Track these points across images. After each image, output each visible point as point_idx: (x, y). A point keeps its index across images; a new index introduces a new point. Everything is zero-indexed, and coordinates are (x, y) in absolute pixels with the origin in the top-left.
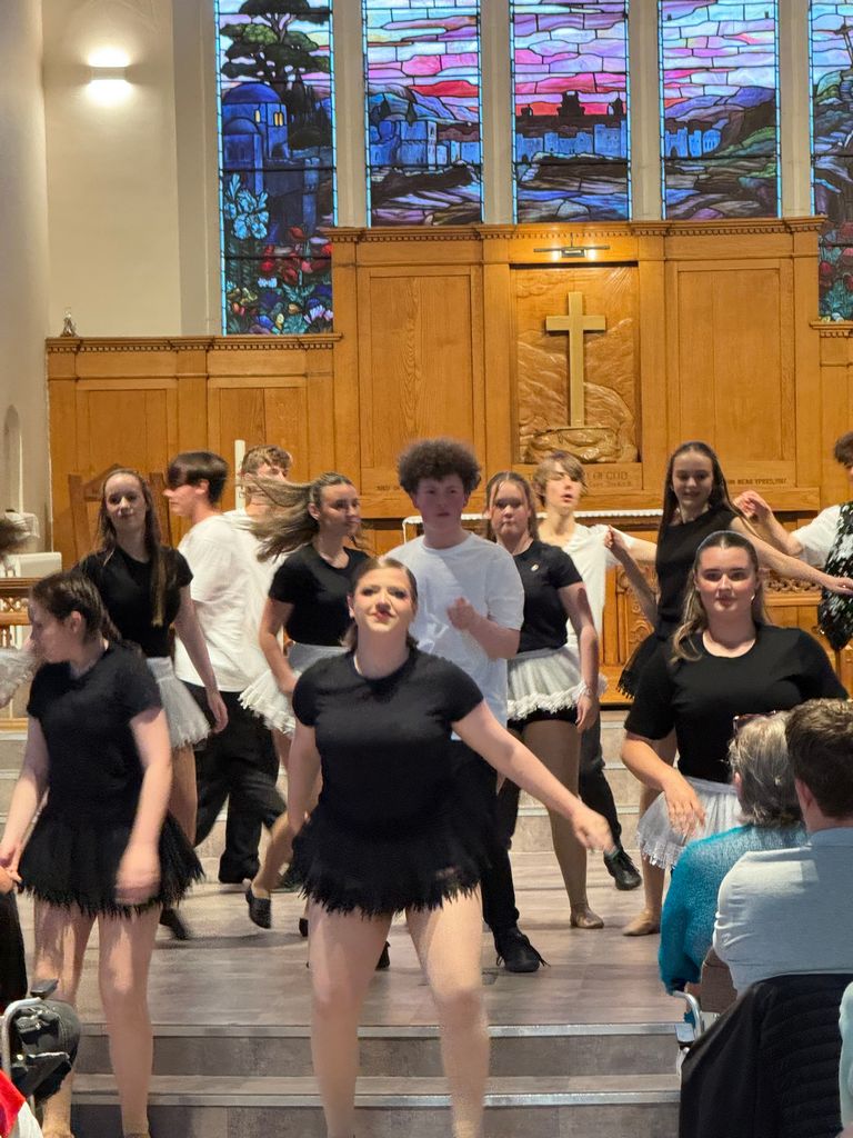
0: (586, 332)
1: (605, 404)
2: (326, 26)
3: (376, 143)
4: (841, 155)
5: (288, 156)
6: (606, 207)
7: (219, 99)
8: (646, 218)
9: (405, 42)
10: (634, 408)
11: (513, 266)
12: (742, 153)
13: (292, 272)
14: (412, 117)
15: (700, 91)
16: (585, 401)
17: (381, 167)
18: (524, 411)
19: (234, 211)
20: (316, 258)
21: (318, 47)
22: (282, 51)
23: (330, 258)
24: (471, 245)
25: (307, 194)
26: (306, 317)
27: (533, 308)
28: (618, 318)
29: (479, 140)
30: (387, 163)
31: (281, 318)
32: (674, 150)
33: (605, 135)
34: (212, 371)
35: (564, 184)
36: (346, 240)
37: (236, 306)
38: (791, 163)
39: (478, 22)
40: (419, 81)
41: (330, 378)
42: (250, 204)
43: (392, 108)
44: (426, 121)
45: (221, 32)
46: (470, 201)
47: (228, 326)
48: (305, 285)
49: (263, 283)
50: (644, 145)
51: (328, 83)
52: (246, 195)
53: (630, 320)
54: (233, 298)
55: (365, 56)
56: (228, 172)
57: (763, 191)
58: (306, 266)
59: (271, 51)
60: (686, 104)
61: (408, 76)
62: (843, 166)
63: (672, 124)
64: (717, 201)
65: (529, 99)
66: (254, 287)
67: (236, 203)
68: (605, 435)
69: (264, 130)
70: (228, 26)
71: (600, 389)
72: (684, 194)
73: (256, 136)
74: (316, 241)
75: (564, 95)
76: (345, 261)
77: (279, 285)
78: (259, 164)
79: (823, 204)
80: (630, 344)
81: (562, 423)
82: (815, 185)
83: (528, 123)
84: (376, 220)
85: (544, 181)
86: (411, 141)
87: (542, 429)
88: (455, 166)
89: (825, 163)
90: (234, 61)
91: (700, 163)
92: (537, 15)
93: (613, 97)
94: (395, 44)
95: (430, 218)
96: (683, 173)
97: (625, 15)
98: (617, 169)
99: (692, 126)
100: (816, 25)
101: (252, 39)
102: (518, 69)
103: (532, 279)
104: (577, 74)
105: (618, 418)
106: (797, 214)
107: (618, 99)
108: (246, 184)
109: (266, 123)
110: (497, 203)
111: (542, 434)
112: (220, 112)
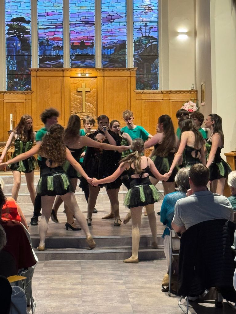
0: (86, 92)
1: (90, 107)
2: (29, 25)
3: (40, 50)
4: (140, 55)
5: (21, 52)
6: (90, 65)
7: (6, 40)
8: (99, 68)
9: (47, 28)
10: (96, 108)
11: (71, 77)
12: (119, 54)
13: (22, 78)
14: (48, 45)
15: (110, 41)
16: (86, 107)
17: (41, 55)
18: (72, 108)
19: (9, 64)
20: (27, 75)
21: (28, 29)
22: (20, 30)
23: (31, 75)
24: (62, 72)
25: (25, 61)
26: (25, 88)
27: (75, 86)
28: (93, 89)
29: (63, 50)
30: (43, 54)
31: (19, 88)
32: (104, 53)
33: (90, 49)
34: (5, 99)
35: (81, 60)
36: (34, 71)
37: (9, 85)
38: (129, 56)
39: (63, 25)
40: (49, 37)
41: (31, 100)
42: (13, 63)
43: (44, 43)
44: (51, 46)
45: (7, 25)
46: (61, 63)
47: (7, 89)
48: (25, 81)
49: (15, 80)
50: (98, 52)
51: (30, 37)
52: (12, 61)
53: (95, 89)
54: (8, 83)
55: (38, 31)
56: (8, 56)
57: (123, 62)
58: (25, 76)
59: (17, 30)
60: (107, 43)
61: (47, 36)
62: (140, 57)
63: (104, 48)
64: (113, 64)
65: (73, 42)
66: (13, 81)
67: (10, 62)
68: (90, 113)
69: (16, 47)
70: (8, 24)
71: (89, 104)
72: (106, 63)
73: (14, 48)
74: (27, 71)
75: (81, 41)
76: (33, 75)
77: (19, 80)
78: (15, 54)
79: (136, 65)
80: (95, 94)
81: (80, 111)
82: (134, 61)
83: (73, 47)
84: (40, 67)
85: (77, 59)
86: (48, 50)
87: (76, 112)
88: (58, 56)
89: (136, 57)
90: (9, 32)
91: (110, 56)
92: (75, 23)
93: (91, 41)
94: (44, 29)
95: (52, 66)
96: (106, 58)
97: (94, 24)
98: (92, 57)
99: (109, 48)
100: (135, 27)
101: (13, 27)
102: (71, 35)
103: (74, 80)
104: (84, 36)
105: (93, 110)
106: (131, 67)
107: (93, 42)
108: (12, 59)
109: (16, 45)
110: (67, 64)
111: (76, 113)
112: (6, 43)
